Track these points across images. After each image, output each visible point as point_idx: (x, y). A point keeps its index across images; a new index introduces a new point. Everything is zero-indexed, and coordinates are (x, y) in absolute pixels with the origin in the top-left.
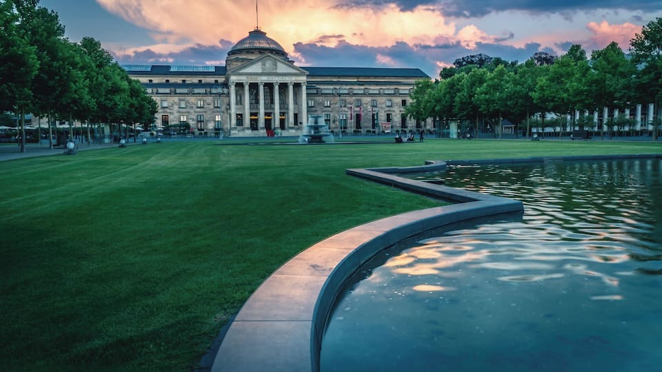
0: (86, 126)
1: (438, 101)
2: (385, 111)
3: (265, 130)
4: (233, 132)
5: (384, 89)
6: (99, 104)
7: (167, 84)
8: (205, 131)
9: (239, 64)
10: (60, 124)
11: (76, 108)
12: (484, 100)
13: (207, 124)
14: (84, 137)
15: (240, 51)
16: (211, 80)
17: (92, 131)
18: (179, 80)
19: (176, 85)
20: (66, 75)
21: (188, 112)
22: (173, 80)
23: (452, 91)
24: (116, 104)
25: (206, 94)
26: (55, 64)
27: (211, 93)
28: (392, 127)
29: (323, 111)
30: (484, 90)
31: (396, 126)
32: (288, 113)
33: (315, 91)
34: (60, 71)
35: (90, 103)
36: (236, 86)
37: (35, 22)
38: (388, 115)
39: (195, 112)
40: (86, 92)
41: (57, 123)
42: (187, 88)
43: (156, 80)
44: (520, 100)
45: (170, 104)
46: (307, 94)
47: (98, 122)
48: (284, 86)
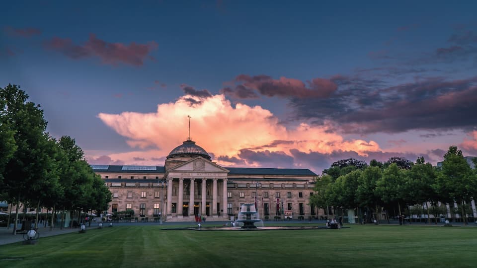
0: (51, 212)
1: (339, 192)
2: (287, 201)
3: (194, 216)
4: (168, 218)
5: (285, 184)
6: (67, 193)
7: (119, 180)
8: (146, 216)
9: (175, 165)
10: (31, 210)
11: (45, 195)
12: (384, 191)
13: (147, 211)
14: (47, 222)
15: (177, 155)
16: (153, 176)
17: (56, 216)
18: (128, 176)
19: (126, 180)
20: (40, 162)
21: (134, 202)
22: (124, 176)
23: (351, 184)
24: (81, 193)
25: (149, 187)
26: (33, 151)
27: (153, 187)
28: (293, 214)
29: (239, 201)
30: (383, 183)
31: (295, 213)
32: (212, 202)
33: (233, 186)
34: (36, 158)
35: (59, 190)
36: (173, 181)
37: (20, 112)
38: (289, 204)
39: (139, 201)
40: (57, 181)
41: (28, 209)
42: (135, 182)
43: (111, 176)
44: (421, 191)
45: (120, 195)
46: (228, 187)
47: (62, 209)
48: (210, 182)
